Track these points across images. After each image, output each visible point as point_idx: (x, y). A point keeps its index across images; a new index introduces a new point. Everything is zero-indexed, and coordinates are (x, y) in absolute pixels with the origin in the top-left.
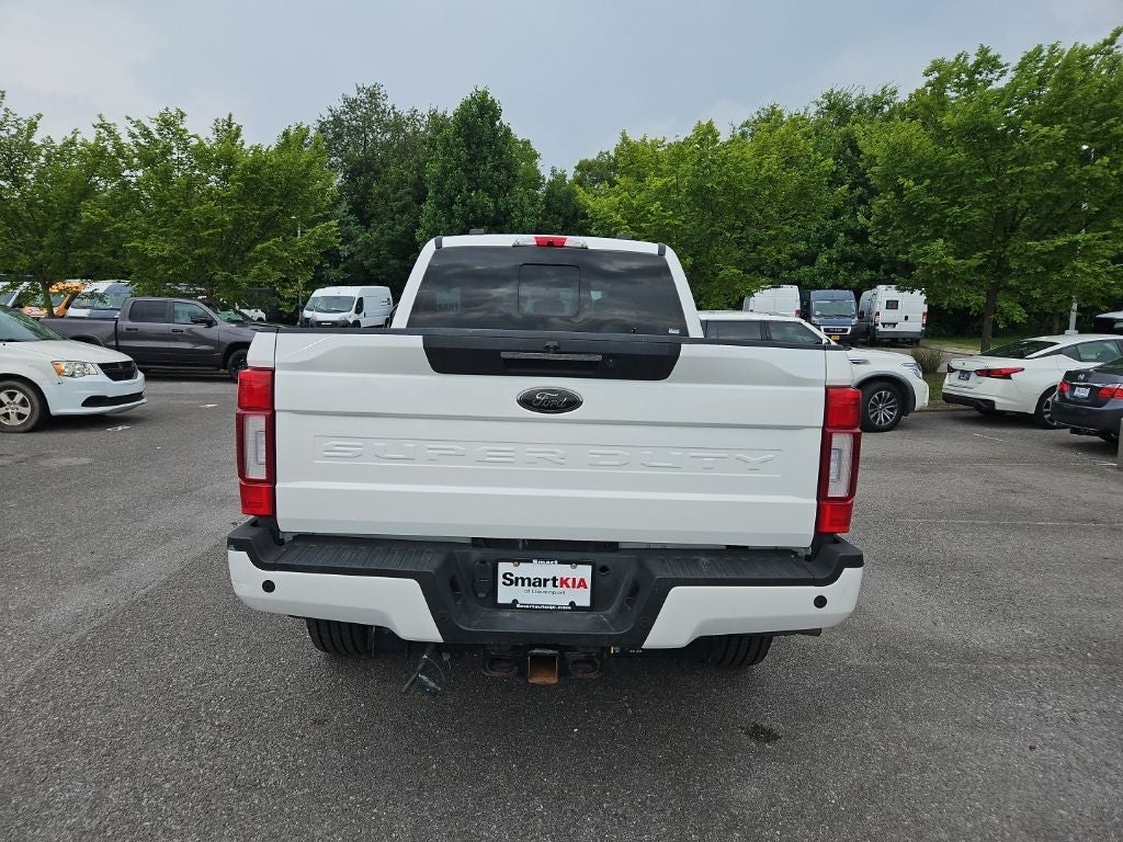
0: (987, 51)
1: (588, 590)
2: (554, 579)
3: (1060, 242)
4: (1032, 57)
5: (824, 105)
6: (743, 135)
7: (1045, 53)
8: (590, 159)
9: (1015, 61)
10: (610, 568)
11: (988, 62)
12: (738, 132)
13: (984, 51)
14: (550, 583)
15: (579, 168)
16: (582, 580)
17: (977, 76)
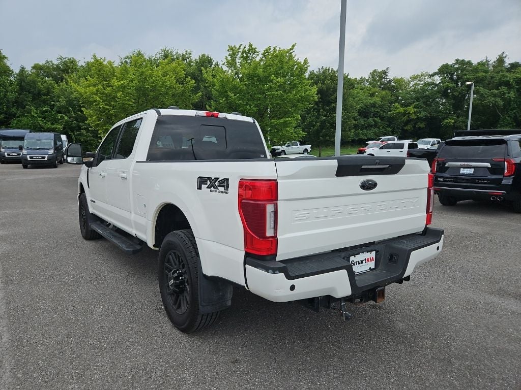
0: (252, 45)
1: (374, 261)
2: (365, 260)
3: (282, 121)
4: (267, 51)
5: (163, 55)
6: (126, 62)
7: (272, 50)
8: (41, 64)
9: (262, 52)
10: (380, 251)
11: (252, 50)
12: (123, 61)
13: (251, 45)
14: (364, 261)
15: (34, 68)
16: (373, 258)
17: (249, 55)
